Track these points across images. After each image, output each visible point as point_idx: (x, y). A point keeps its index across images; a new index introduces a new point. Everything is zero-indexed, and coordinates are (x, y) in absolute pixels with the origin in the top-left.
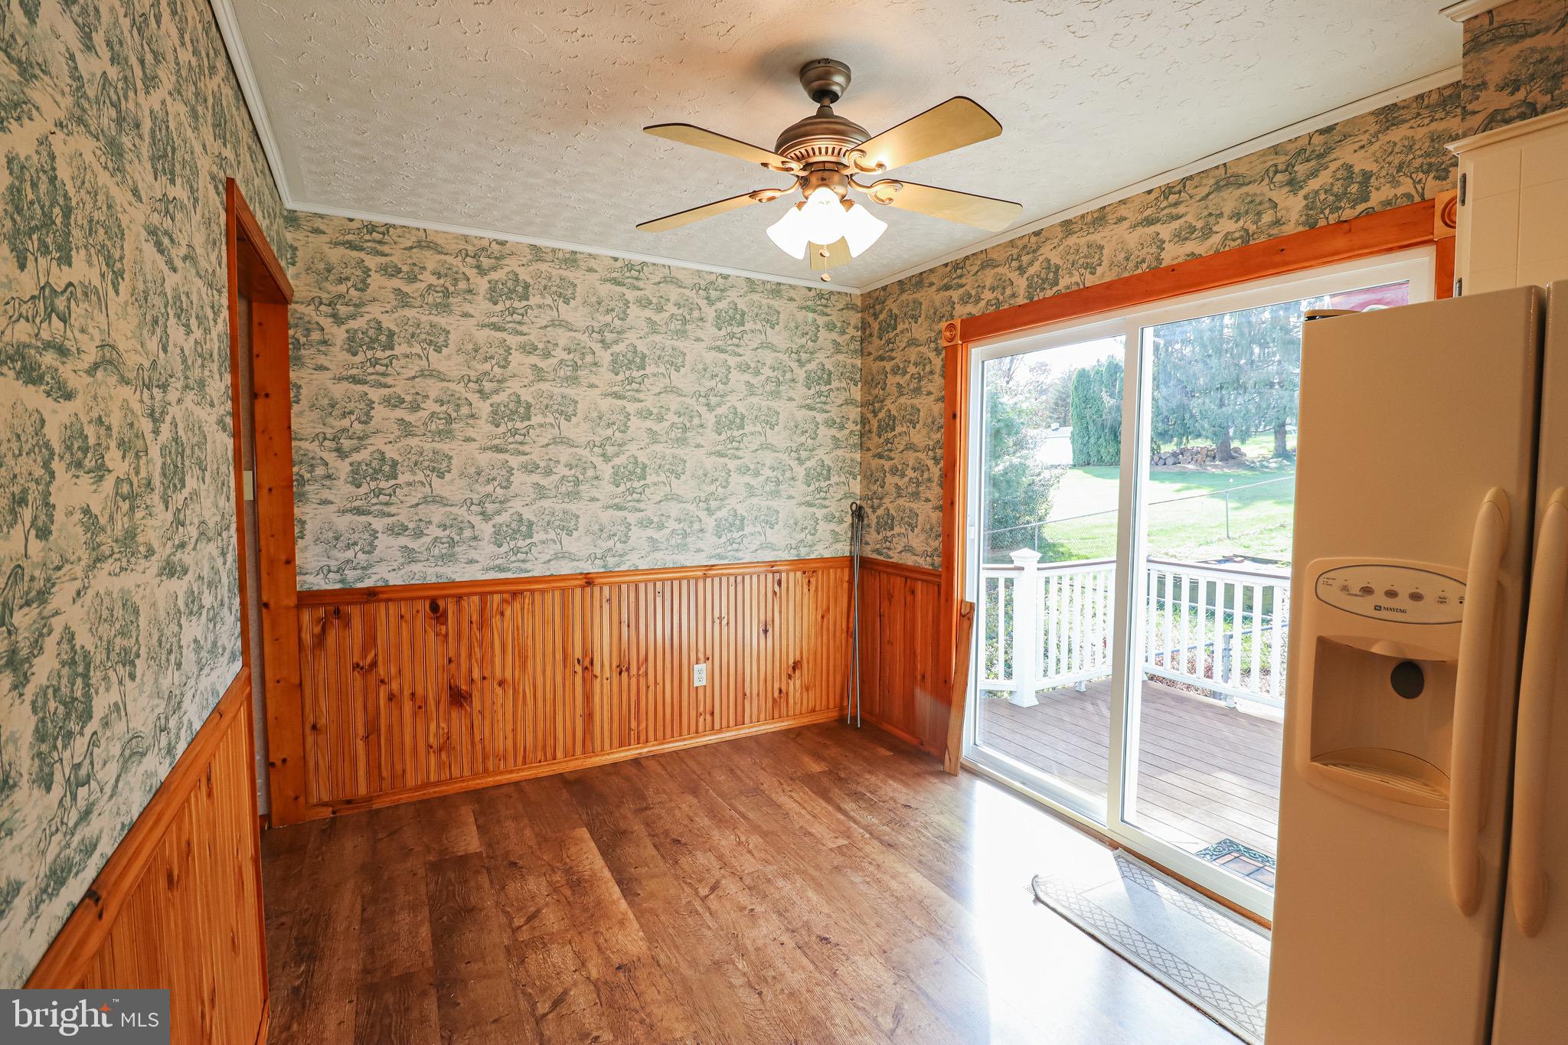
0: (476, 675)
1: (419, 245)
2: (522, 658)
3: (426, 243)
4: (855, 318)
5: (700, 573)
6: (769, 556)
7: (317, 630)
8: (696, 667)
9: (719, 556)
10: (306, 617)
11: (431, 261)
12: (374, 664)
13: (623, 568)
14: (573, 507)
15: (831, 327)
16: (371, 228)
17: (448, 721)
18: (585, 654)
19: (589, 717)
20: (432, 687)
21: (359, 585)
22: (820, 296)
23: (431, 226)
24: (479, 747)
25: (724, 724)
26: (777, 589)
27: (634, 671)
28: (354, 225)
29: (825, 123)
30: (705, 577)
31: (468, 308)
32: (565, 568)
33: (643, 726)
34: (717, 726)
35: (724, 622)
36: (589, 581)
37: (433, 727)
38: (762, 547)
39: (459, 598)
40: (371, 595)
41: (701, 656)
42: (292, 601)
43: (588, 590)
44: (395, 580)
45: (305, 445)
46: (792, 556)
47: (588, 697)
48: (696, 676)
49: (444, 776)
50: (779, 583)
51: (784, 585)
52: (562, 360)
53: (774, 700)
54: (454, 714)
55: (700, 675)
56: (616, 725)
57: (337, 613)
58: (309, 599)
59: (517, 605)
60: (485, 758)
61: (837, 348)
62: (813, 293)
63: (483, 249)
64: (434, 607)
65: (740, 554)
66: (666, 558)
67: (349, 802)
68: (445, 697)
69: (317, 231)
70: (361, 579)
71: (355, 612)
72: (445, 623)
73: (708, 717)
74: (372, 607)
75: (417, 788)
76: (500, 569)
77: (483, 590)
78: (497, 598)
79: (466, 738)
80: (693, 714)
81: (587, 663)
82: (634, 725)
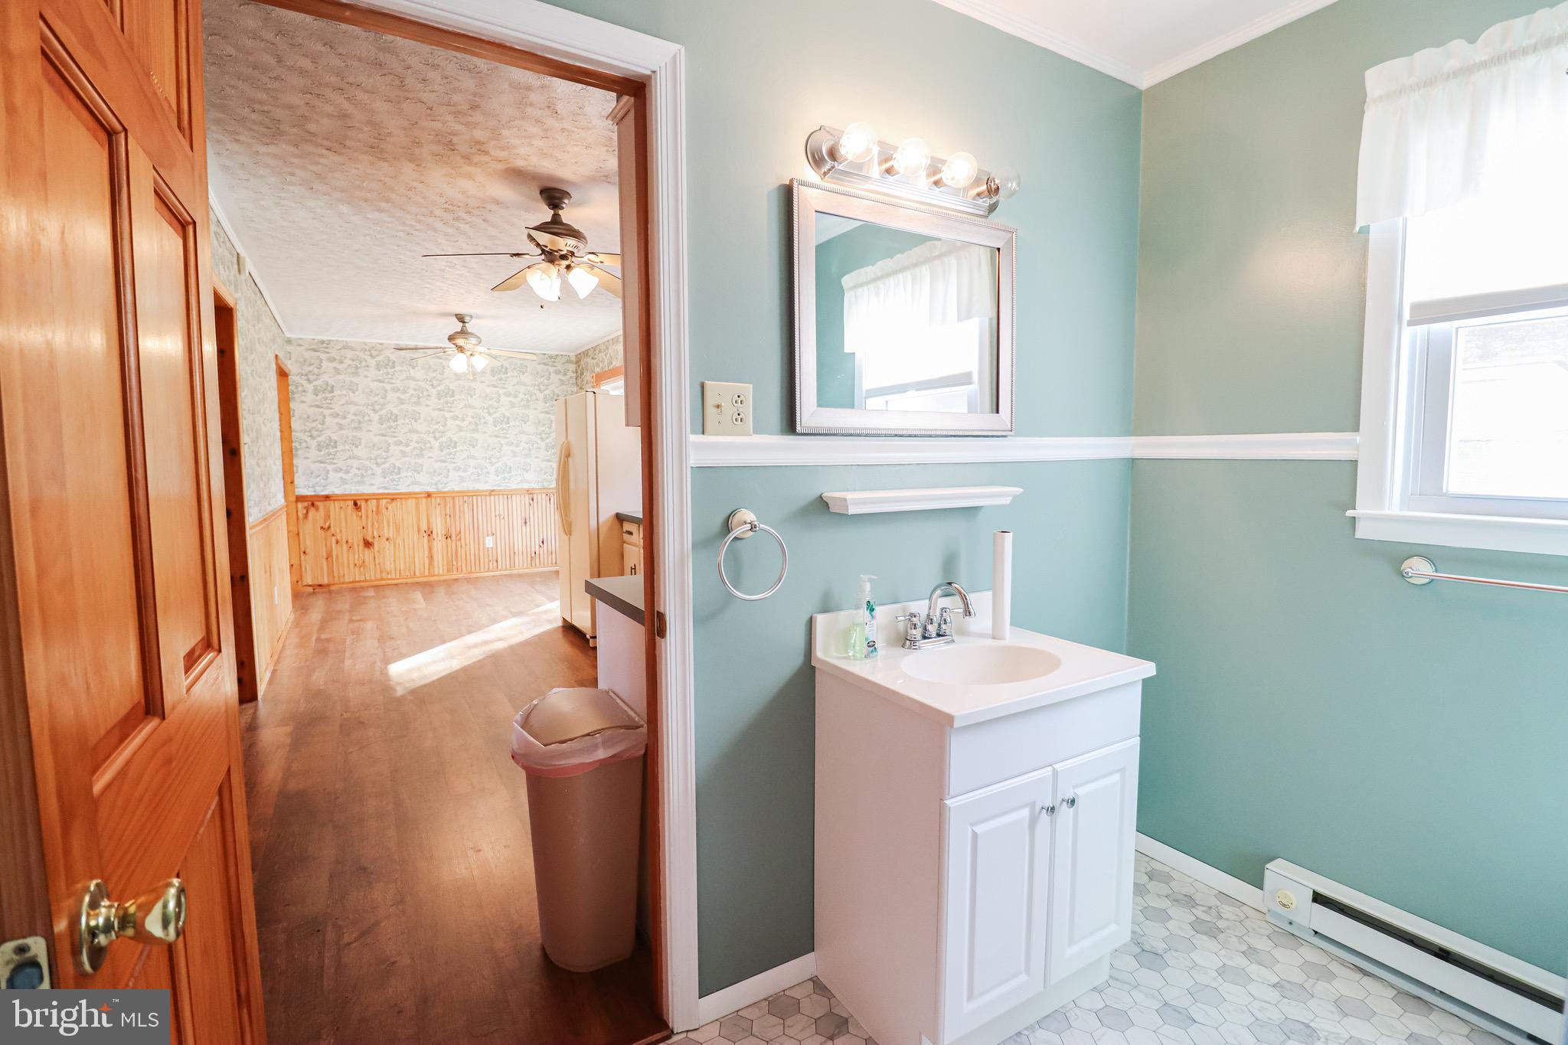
0: (376, 534)
1: (344, 348)
2: (398, 529)
3: (347, 347)
4: (572, 367)
5: (487, 493)
6: (526, 486)
7: (305, 511)
8: (487, 538)
9: (498, 486)
10: (300, 505)
11: (349, 354)
12: (329, 527)
13: (446, 490)
14: (420, 461)
15: (558, 372)
16: (323, 342)
17: (364, 554)
18: (429, 528)
19: (431, 557)
20: (357, 541)
21: (323, 493)
22: (551, 357)
23: (348, 340)
24: (378, 567)
25: (504, 567)
26: (531, 502)
27: (454, 537)
28: (316, 341)
29: (463, 333)
30: (490, 495)
31: (366, 373)
32: (417, 489)
33: (459, 564)
34: (500, 567)
35: (502, 517)
36: (429, 495)
37: (357, 556)
38: (522, 481)
39: (367, 500)
40: (327, 498)
41: (490, 532)
42: (294, 499)
43: (429, 499)
44: (338, 492)
45: (297, 434)
46: (539, 486)
47: (430, 549)
48: (487, 542)
49: (363, 578)
50: (533, 500)
51: (535, 500)
52: (412, 395)
53: (532, 557)
54: (366, 550)
55: (489, 542)
56: (445, 563)
57: (313, 505)
58: (300, 499)
59: (394, 504)
60: (381, 572)
61: (562, 382)
62: (546, 356)
63: (373, 347)
64: (355, 504)
65: (508, 485)
66: (469, 486)
67: (320, 586)
68: (362, 543)
69: (300, 345)
70: (323, 491)
71: (320, 504)
72: (361, 511)
73: (495, 564)
74: (328, 503)
75: (350, 583)
76: (385, 488)
77: (378, 497)
78: (384, 501)
79: (372, 562)
80: (486, 560)
81: (429, 533)
82: (454, 563)
